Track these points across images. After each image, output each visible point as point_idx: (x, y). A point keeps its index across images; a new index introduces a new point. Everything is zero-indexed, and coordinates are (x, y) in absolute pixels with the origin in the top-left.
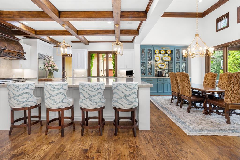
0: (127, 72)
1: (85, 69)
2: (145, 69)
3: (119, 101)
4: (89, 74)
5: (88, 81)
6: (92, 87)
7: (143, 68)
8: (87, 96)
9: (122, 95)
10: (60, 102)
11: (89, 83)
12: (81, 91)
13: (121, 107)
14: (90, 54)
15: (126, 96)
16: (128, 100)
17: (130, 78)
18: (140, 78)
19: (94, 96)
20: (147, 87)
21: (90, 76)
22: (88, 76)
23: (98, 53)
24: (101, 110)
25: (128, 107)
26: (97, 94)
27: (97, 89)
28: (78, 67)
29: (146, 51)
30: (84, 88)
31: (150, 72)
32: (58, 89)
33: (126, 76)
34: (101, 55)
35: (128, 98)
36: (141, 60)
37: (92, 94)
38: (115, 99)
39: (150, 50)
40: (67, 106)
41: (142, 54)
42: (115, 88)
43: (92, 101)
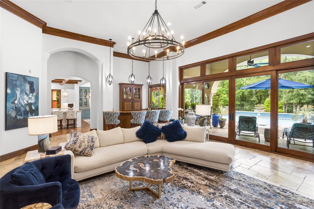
0: (69, 104)
2: (82, 103)
3: (69, 117)
7: (81, 102)
9: (70, 114)
15: (72, 114)
16: (73, 116)
17: (71, 108)
18: (79, 108)
20: (80, 111)
25: (73, 118)
29: (83, 90)
31: (86, 105)
33: (68, 108)
36: (79, 96)
38: (67, 116)
39: (86, 90)
41: (80, 92)
42: (67, 112)
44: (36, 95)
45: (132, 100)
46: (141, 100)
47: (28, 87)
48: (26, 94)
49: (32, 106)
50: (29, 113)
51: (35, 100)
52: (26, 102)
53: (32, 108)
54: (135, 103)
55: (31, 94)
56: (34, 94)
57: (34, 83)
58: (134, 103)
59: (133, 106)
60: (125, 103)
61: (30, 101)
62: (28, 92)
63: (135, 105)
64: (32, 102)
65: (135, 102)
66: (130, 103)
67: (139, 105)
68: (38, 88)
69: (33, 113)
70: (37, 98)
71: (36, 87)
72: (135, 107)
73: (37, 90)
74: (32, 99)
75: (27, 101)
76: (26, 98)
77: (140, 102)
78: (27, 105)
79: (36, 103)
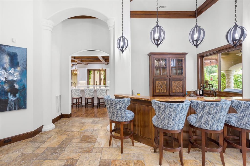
1: (85, 81)
4: (88, 84)
5: (88, 88)
6: (89, 90)
8: (87, 93)
10: (78, 95)
11: (88, 89)
12: (85, 92)
13: (99, 97)
14: (89, 71)
19: (90, 93)
21: (89, 85)
22: (88, 85)
23: (94, 70)
24: (93, 99)
26: (91, 93)
27: (91, 91)
28: (81, 79)
30: (86, 90)
32: (77, 91)
34: (96, 72)
35: (102, 94)
37: (89, 92)
40: (80, 97)
43: (89, 95)
44: (22, 70)
45: (168, 77)
46: (184, 77)
47: (6, 59)
48: (5, 69)
49: (15, 85)
50: (9, 94)
51: (20, 76)
52: (4, 80)
53: (15, 86)
54: (173, 82)
55: (13, 69)
56: (19, 69)
57: (18, 54)
58: (171, 82)
59: (171, 87)
60: (157, 82)
61: (10, 78)
62: (7, 66)
63: (173, 85)
64: (15, 79)
65: (173, 80)
66: (165, 82)
67: (181, 86)
68: (26, 61)
69: (17, 93)
70: (23, 73)
71: (21, 60)
72: (174, 88)
73: (23, 64)
74: (15, 75)
75: (6, 78)
76: (4, 74)
77: (183, 80)
78: (5, 82)
79: (21, 80)
